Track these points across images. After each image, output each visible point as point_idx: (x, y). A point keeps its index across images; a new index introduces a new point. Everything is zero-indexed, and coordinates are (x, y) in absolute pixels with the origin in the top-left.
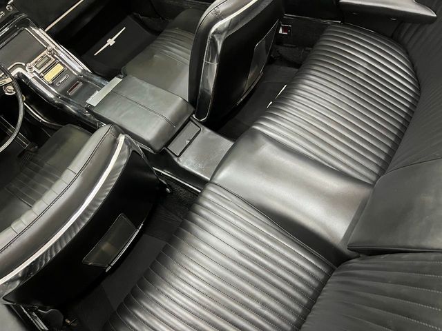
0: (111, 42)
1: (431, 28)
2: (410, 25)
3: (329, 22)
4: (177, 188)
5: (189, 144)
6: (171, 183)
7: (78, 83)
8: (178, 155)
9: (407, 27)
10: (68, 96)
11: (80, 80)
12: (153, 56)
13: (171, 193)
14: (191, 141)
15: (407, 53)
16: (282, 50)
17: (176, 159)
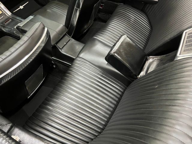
0: (21, 7)
1: (156, 5)
2: (148, 5)
3: (118, 4)
4: (59, 64)
5: (66, 44)
6: (56, 63)
7: (9, 20)
8: (61, 48)
9: (148, 6)
10: (5, 25)
11: (10, 19)
12: (46, 11)
13: (56, 68)
14: (67, 43)
15: (147, 16)
16: (100, 15)
17: (60, 50)
